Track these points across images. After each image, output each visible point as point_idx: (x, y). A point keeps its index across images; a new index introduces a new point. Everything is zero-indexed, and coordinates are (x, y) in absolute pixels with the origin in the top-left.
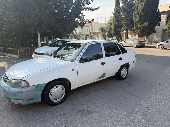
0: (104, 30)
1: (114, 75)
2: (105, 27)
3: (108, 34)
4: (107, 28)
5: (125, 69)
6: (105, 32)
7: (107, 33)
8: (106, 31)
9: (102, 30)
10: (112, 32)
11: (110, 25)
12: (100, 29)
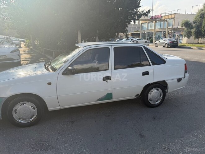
0: (189, 25)
1: (133, 97)
2: (191, 20)
3: (194, 32)
4: (195, 22)
5: (158, 90)
6: (192, 28)
7: (193, 30)
8: (194, 26)
9: (187, 24)
10: (202, 27)
11: (201, 17)
12: (182, 24)
